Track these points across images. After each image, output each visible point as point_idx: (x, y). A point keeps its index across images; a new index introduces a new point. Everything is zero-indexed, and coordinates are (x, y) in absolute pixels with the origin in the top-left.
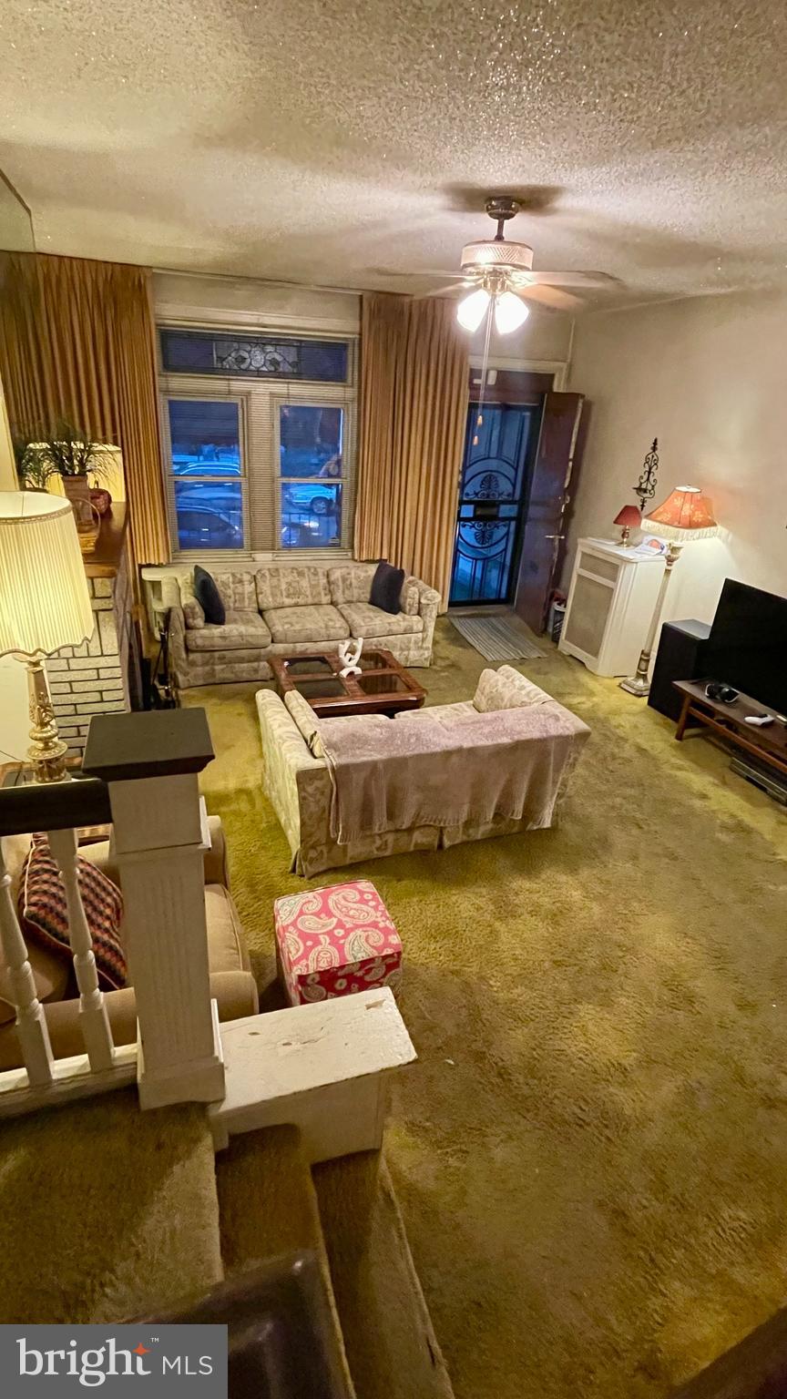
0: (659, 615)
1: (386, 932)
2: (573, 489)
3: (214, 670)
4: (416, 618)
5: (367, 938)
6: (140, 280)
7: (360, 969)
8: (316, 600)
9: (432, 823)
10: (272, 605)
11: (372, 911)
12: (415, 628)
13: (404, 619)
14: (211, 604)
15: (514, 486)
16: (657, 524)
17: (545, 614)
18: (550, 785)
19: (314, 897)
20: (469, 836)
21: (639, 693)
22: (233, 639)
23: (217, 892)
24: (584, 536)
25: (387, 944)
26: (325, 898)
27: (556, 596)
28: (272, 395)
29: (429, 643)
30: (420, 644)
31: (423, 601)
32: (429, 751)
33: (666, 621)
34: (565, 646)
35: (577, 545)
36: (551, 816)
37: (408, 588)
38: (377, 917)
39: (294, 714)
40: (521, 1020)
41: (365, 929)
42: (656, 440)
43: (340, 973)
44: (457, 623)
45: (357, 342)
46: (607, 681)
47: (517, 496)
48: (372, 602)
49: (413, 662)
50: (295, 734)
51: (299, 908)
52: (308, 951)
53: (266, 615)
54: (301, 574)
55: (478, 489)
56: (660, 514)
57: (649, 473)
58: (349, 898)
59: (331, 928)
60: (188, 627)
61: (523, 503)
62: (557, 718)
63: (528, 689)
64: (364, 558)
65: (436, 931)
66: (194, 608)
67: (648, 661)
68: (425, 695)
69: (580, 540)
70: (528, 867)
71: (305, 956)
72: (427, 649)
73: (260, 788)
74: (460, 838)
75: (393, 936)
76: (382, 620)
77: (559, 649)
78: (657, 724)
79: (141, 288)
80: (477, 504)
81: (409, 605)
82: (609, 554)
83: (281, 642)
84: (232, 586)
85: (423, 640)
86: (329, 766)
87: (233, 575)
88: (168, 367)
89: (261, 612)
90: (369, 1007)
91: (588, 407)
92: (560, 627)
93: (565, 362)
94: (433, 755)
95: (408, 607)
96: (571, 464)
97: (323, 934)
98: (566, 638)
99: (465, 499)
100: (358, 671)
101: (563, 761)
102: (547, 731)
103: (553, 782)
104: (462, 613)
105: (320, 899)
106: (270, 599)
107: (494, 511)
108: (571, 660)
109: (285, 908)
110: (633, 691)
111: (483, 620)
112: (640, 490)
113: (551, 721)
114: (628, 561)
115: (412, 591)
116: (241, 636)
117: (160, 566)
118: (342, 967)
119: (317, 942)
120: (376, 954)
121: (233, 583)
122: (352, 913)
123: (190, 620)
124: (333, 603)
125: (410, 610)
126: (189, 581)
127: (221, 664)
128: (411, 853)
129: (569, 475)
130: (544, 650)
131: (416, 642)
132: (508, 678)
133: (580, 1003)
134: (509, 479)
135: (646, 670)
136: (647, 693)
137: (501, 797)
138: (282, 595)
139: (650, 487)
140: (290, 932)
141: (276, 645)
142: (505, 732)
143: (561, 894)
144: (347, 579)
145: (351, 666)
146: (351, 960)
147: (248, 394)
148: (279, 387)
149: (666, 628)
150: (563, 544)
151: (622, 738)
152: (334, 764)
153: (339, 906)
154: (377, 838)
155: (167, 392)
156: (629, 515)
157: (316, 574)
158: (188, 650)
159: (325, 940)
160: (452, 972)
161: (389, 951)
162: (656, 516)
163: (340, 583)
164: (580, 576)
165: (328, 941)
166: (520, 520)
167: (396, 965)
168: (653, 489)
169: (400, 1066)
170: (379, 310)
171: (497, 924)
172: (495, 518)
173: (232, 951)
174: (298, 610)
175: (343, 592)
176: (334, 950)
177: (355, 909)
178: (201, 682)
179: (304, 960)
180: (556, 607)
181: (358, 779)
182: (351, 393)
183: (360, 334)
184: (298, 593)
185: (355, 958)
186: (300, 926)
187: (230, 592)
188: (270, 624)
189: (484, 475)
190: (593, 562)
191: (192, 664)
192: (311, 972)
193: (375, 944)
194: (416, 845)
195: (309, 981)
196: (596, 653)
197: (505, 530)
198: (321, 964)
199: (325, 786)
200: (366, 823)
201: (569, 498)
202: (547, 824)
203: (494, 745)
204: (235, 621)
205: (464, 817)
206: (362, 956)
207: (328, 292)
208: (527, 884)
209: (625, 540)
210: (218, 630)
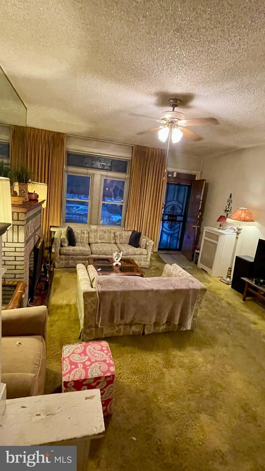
0: (234, 253)
1: (109, 365)
2: (202, 210)
3: (68, 262)
4: (144, 250)
5: (100, 367)
6: (62, 138)
7: (94, 382)
8: (109, 242)
9: (139, 322)
10: (94, 242)
11: (105, 355)
12: (144, 253)
13: (140, 250)
14: (71, 239)
15: (182, 210)
16: (232, 220)
17: (192, 254)
18: (190, 310)
19: (81, 346)
20: (156, 330)
21: (228, 283)
22: (77, 251)
23: (39, 339)
24: (206, 226)
25: (109, 371)
26: (85, 347)
27: (197, 248)
28: (102, 175)
29: (149, 259)
30: (145, 259)
31: (147, 244)
32: (140, 289)
33: (236, 255)
34: (200, 265)
35: (204, 229)
36: (190, 325)
37: (142, 239)
38: (106, 358)
39: (89, 273)
40: (172, 419)
41: (100, 363)
42: (231, 194)
43: (84, 383)
44: (161, 256)
45: (130, 161)
46: (216, 279)
47: (183, 214)
48: (129, 244)
49: (142, 266)
50: (87, 279)
51: (73, 350)
52: (72, 370)
53: (91, 245)
54: (105, 232)
55: (169, 211)
56: (233, 217)
57: (229, 205)
58: (96, 348)
59: (85, 361)
60: (62, 246)
61: (185, 217)
62: (193, 282)
63: (182, 272)
64: (128, 230)
65: (136, 371)
66: (65, 239)
67: (231, 271)
68: (144, 274)
69: (205, 228)
70: (180, 346)
71: (70, 372)
72: (148, 261)
73: (75, 305)
74: (152, 330)
75: (112, 367)
76: (132, 249)
77: (197, 266)
78: (235, 295)
79: (63, 140)
80: (169, 215)
81: (142, 245)
82: (215, 231)
83: (94, 254)
84: (80, 234)
85: (147, 258)
86: (97, 291)
87: (81, 231)
88: (69, 164)
89: (89, 244)
90: (86, 398)
91: (207, 185)
92: (198, 258)
93: (199, 171)
94: (141, 291)
95: (142, 246)
96: (201, 202)
97: (81, 363)
98: (200, 262)
99: (165, 213)
100: (120, 264)
101: (196, 300)
102: (189, 287)
103: (192, 309)
104: (163, 252)
105: (83, 347)
106: (93, 240)
107: (175, 218)
108: (202, 270)
109: (67, 349)
110: (226, 282)
111: (170, 255)
112: (226, 211)
113: (191, 283)
114: (222, 234)
115: (143, 240)
116: (80, 250)
117: (57, 227)
118: (85, 380)
119: (77, 367)
120: (103, 375)
121: (81, 233)
122: (96, 355)
123: (63, 244)
124: (115, 243)
125: (142, 247)
126: (65, 231)
127: (72, 260)
128: (131, 336)
129: (200, 205)
130: (192, 266)
131: (144, 259)
132: (175, 268)
133: (201, 413)
134: (180, 208)
135: (230, 274)
136: (231, 283)
137: (170, 313)
138: (97, 239)
139: (229, 210)
140: (66, 361)
141: (92, 255)
142: (172, 285)
143: (194, 359)
144: (121, 235)
145: (117, 262)
146: (90, 376)
147: (94, 174)
148: (104, 173)
149: (237, 258)
150: (199, 229)
151: (221, 299)
152: (100, 290)
153: (91, 351)
154: (116, 327)
155: (67, 172)
156: (222, 218)
157: (110, 233)
158: (60, 254)
159: (80, 366)
160: (141, 391)
161: (109, 374)
162: (232, 217)
163: (119, 236)
164: (205, 240)
165: (82, 366)
166: (184, 221)
167: (111, 382)
168: (231, 210)
169: (94, 435)
170: (138, 151)
171: (165, 370)
172: (175, 220)
173: (37, 366)
174: (103, 244)
175: (120, 240)
176: (84, 372)
177: (97, 353)
178: (64, 267)
179: (69, 374)
180: (196, 251)
181: (108, 299)
182: (127, 176)
183: (132, 158)
184: (103, 238)
185: (92, 376)
186: (71, 359)
187: (79, 236)
188: (91, 248)
189: (172, 206)
190: (209, 234)
191: (61, 259)
192: (70, 380)
193: (103, 370)
194: (133, 332)
195: (69, 385)
196: (211, 268)
197: (179, 225)
198: (76, 377)
199: (95, 300)
200: (112, 319)
201: (201, 213)
202: (189, 328)
203: (167, 290)
204: (79, 246)
205: (153, 320)
206: (96, 375)
207: (122, 145)
208: (179, 353)
209: (221, 227)
210: (72, 248)
